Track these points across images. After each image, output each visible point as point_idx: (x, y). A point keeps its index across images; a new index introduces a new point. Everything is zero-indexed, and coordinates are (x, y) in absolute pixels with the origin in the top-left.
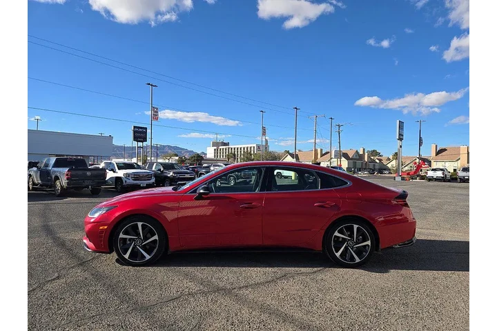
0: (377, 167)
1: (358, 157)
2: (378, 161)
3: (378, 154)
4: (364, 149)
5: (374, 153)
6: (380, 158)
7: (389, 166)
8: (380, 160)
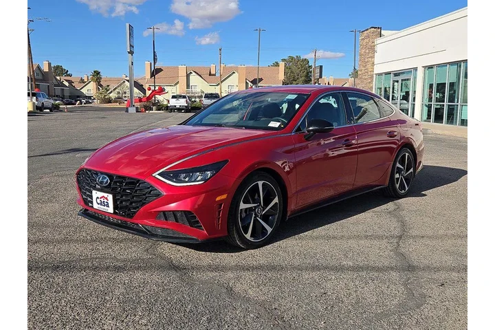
0: (67, 94)
1: (40, 77)
2: (67, 84)
3: (66, 73)
4: (50, 64)
5: (59, 70)
6: (68, 78)
7: (84, 91)
8: (70, 82)
